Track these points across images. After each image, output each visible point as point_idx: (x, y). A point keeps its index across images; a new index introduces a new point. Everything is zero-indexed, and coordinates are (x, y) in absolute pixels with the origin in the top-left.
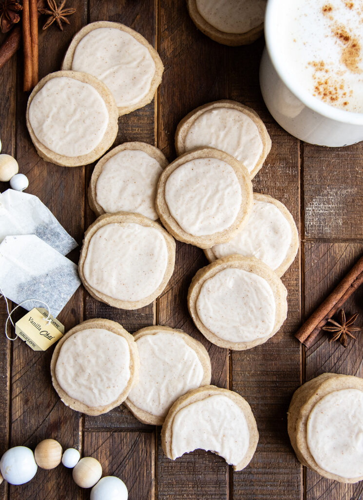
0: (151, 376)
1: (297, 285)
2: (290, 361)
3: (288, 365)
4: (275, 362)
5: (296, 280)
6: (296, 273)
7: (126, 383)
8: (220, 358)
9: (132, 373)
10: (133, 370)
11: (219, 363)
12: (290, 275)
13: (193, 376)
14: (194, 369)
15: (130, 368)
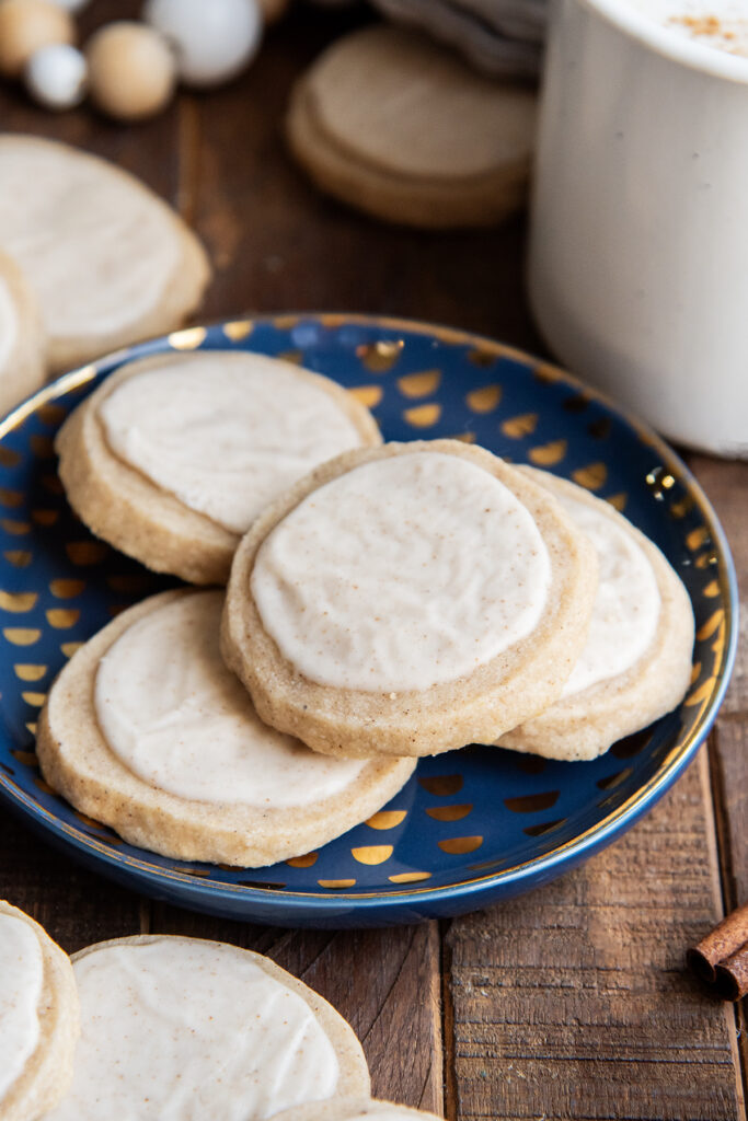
0: (122, 1077)
1: (699, 845)
2: (693, 1086)
3: (689, 1098)
4: (634, 1087)
5: (695, 830)
6: (694, 811)
7: (19, 1062)
8: (408, 1070)
9: (47, 1032)
10: (53, 1020)
11: (400, 1089)
12: (669, 815)
13: (296, 1071)
14: (300, 1052)
15: (41, 1016)
